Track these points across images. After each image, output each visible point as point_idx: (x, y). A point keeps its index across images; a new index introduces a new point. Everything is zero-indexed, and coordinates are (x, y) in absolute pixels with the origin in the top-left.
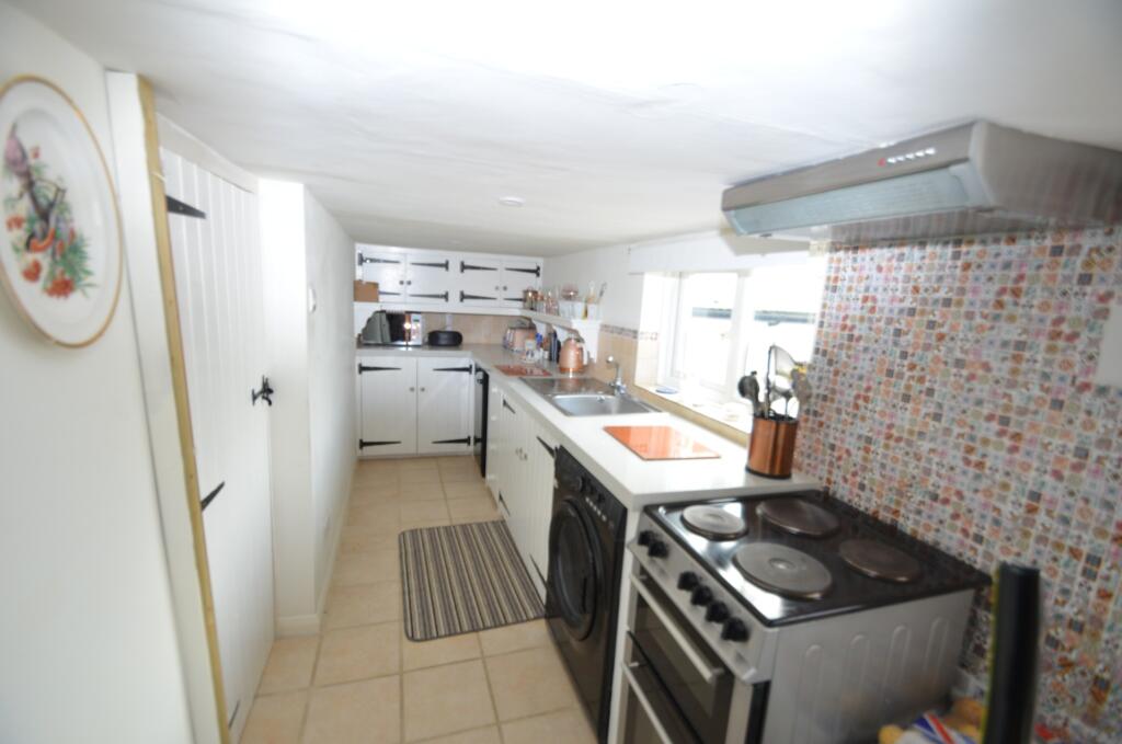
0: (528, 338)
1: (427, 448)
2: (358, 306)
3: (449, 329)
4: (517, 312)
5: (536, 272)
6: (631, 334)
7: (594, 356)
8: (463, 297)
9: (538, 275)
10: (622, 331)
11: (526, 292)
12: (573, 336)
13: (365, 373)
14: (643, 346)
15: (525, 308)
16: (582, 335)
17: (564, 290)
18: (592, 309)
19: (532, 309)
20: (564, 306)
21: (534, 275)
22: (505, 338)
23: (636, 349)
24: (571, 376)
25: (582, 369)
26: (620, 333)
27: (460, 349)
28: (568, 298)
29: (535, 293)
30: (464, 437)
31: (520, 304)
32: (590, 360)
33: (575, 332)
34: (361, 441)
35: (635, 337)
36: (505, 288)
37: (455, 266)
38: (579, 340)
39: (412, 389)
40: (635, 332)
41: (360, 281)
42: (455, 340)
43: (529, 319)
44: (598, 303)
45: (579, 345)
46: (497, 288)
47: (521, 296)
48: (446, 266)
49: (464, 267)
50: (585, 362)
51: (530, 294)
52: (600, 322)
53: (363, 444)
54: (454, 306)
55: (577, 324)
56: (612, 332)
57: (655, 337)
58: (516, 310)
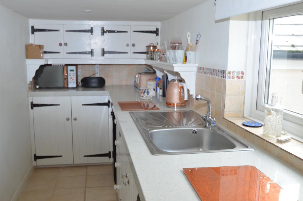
0: (150, 80)
1: (80, 160)
2: (29, 62)
3: (97, 75)
4: (143, 62)
5: (156, 32)
6: (221, 74)
7: (193, 92)
8: (104, 53)
9: (157, 34)
10: (213, 71)
11: (148, 47)
12: (176, 78)
13: (35, 108)
14: (230, 83)
15: (148, 59)
16: (183, 76)
17: (171, 43)
18: (191, 55)
19: (152, 59)
20: (170, 54)
21: (155, 35)
22: (135, 81)
23: (225, 86)
24: (176, 110)
25: (183, 104)
26: (212, 74)
27: (104, 90)
28: (174, 48)
29: (155, 47)
30: (107, 152)
31: (144, 56)
32: (190, 96)
33: (177, 74)
34: (35, 155)
35: (224, 77)
36: (134, 45)
37: (97, 31)
38: (181, 80)
39: (68, 119)
40: (224, 72)
41: (32, 45)
42: (101, 83)
43: (151, 67)
44: (194, 50)
45: (181, 84)
46: (128, 45)
47: (145, 50)
48: (91, 31)
49: (103, 32)
50: (186, 98)
51: (152, 48)
52: (197, 65)
53: (36, 158)
54: (98, 59)
55: (178, 67)
56: (206, 73)
57: (241, 76)
58: (142, 60)
